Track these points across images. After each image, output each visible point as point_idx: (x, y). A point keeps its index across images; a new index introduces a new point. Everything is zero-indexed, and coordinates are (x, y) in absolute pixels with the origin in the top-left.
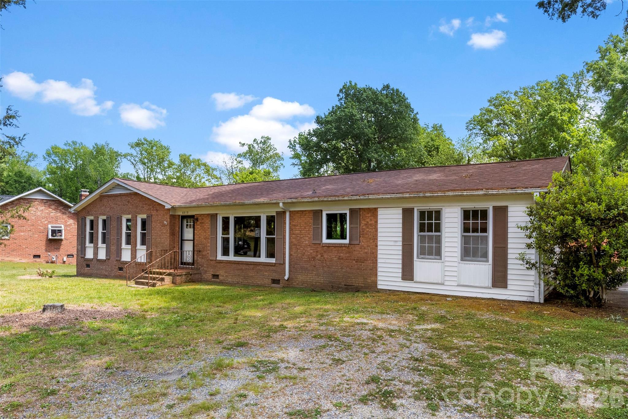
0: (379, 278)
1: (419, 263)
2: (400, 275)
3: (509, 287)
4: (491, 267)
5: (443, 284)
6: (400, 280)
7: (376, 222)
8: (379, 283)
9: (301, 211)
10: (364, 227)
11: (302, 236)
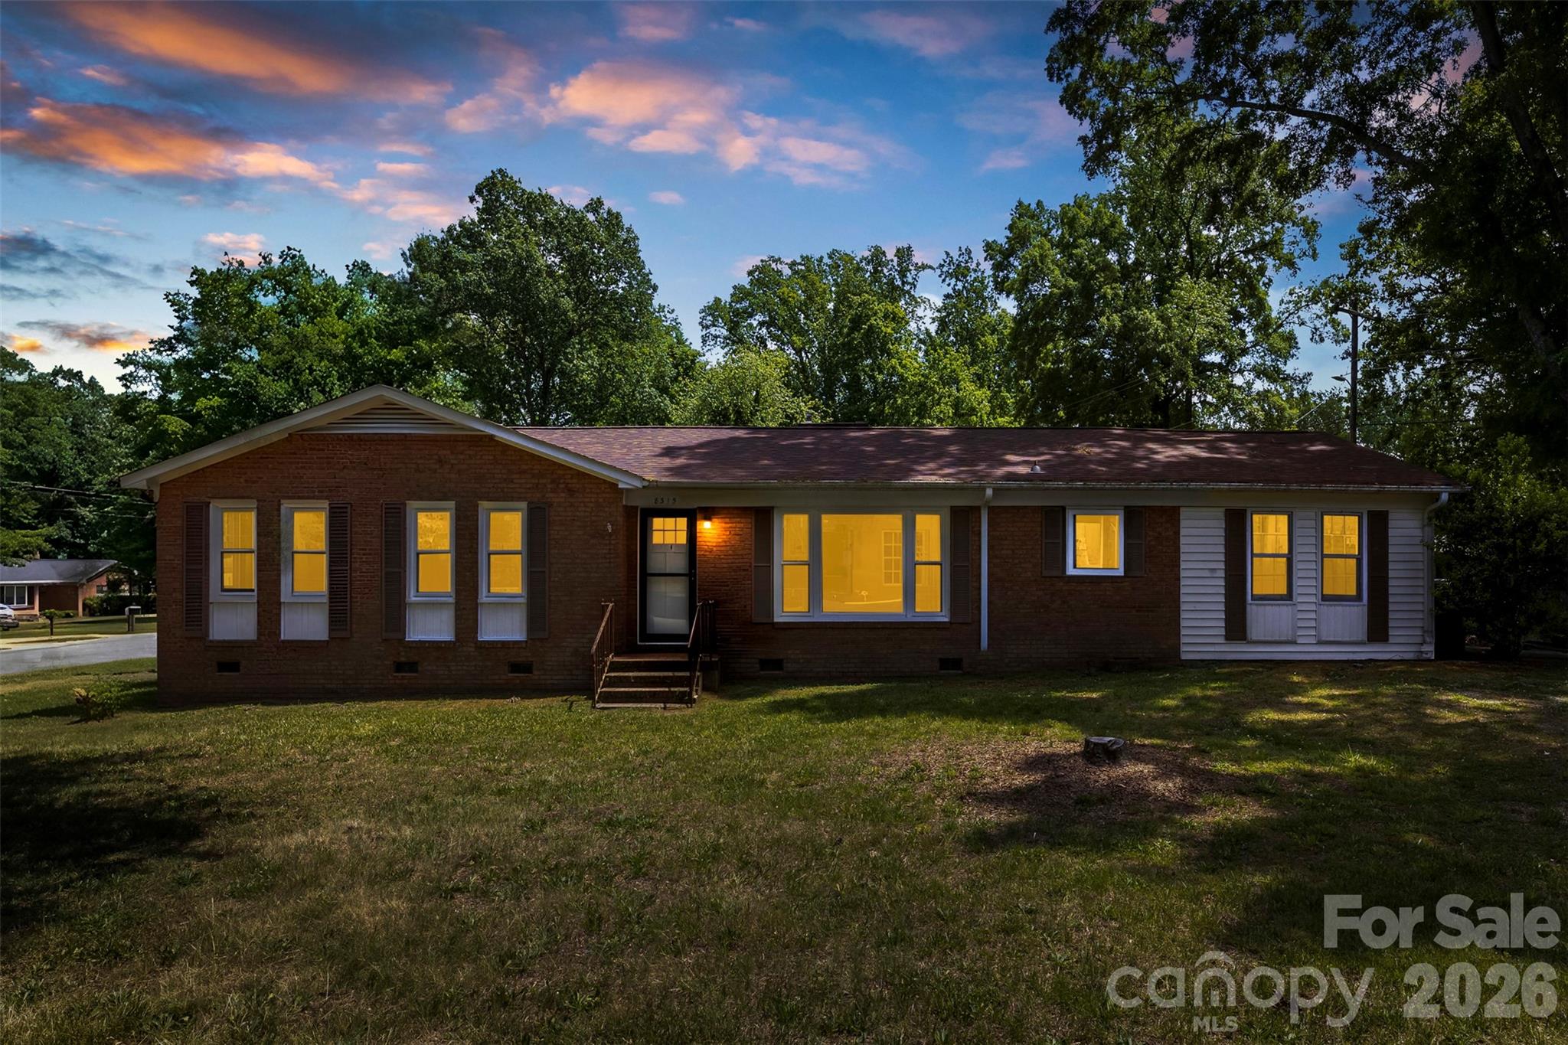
0: (1183, 640)
1: (1254, 607)
2: (1223, 631)
3: (1391, 640)
4: (1366, 609)
5: (1293, 642)
6: (1222, 640)
7: (1177, 533)
8: (1183, 648)
9: (1014, 507)
10: (1153, 543)
11: (1017, 561)
